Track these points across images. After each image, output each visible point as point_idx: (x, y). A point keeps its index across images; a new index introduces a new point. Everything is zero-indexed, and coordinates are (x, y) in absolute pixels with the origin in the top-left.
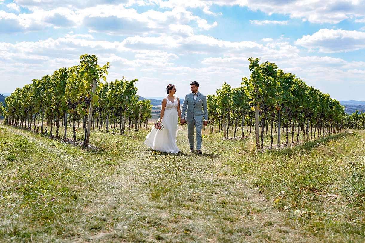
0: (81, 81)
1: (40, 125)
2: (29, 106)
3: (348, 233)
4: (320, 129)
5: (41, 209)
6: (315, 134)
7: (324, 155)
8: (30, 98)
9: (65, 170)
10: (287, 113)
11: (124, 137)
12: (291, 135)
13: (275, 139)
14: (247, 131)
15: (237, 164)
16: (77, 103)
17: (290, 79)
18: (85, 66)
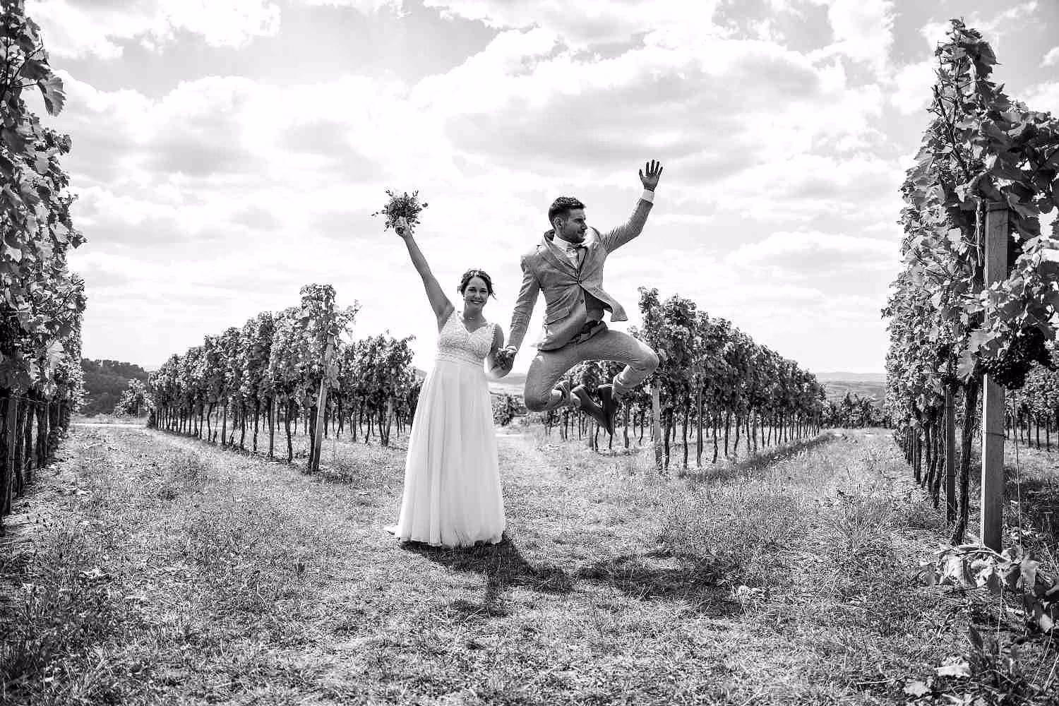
0: (302, 338)
1: (220, 428)
2: (197, 390)
3: (841, 625)
4: (778, 430)
5: (234, 592)
6: (769, 440)
7: (790, 478)
8: (199, 373)
9: (276, 516)
10: (715, 397)
11: (389, 451)
12: (723, 441)
13: (693, 451)
14: (634, 436)
15: (618, 499)
16: (295, 383)
17: (722, 330)
18: (311, 307)
